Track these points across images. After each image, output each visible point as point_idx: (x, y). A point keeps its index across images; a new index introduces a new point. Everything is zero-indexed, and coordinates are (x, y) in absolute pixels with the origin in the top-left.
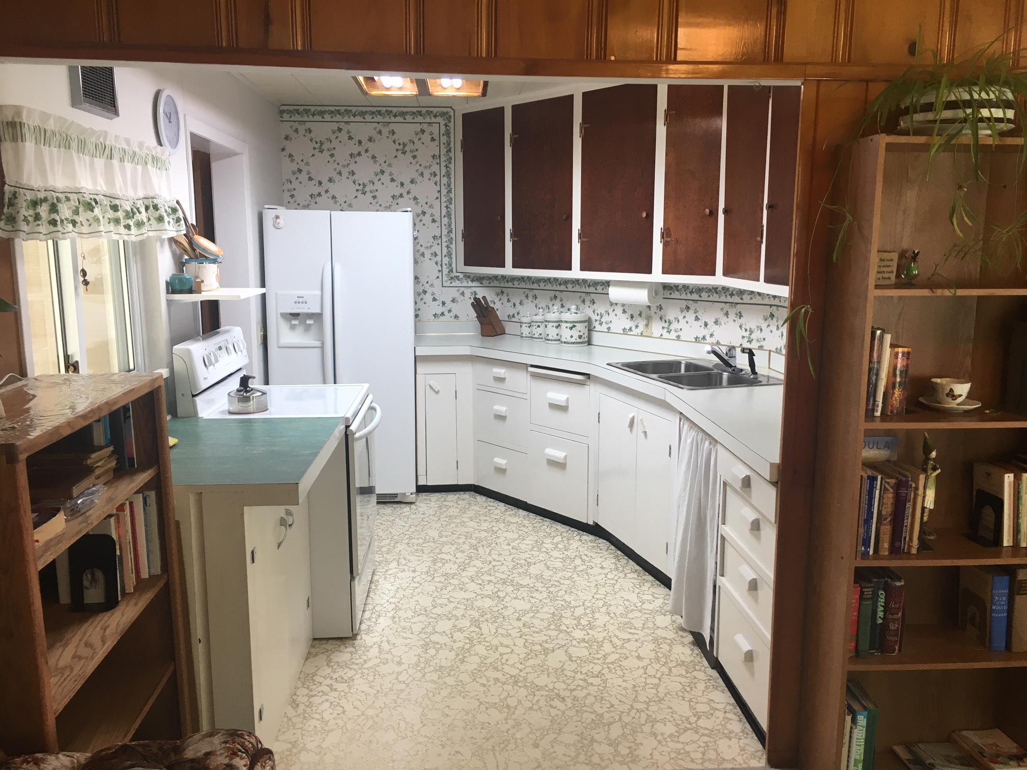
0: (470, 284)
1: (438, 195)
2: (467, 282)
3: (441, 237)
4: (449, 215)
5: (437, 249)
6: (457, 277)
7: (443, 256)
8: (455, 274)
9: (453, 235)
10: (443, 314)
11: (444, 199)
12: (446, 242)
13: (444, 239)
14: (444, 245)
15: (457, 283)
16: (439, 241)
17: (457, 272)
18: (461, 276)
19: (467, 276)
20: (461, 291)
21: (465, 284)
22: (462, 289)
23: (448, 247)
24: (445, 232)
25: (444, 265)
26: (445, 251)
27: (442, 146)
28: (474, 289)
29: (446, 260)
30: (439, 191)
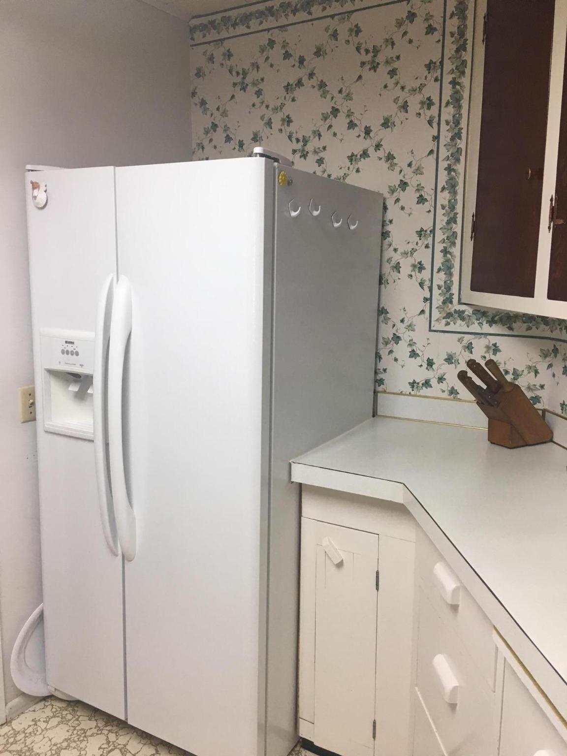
0: (486, 328)
1: (432, 145)
2: (480, 324)
3: (433, 231)
4: (452, 186)
5: (423, 256)
6: (461, 314)
7: (435, 270)
8: (456, 306)
9: (457, 228)
10: (427, 384)
11: (444, 153)
12: (443, 241)
13: (439, 236)
14: (439, 247)
15: (460, 326)
16: (430, 240)
17: (460, 303)
18: (469, 311)
19: (481, 313)
20: (465, 342)
21: (475, 328)
22: (467, 338)
23: (445, 251)
24: (442, 220)
25: (435, 287)
26: (439, 259)
27: (449, 40)
28: (493, 340)
29: (440, 279)
30: (436, 138)
